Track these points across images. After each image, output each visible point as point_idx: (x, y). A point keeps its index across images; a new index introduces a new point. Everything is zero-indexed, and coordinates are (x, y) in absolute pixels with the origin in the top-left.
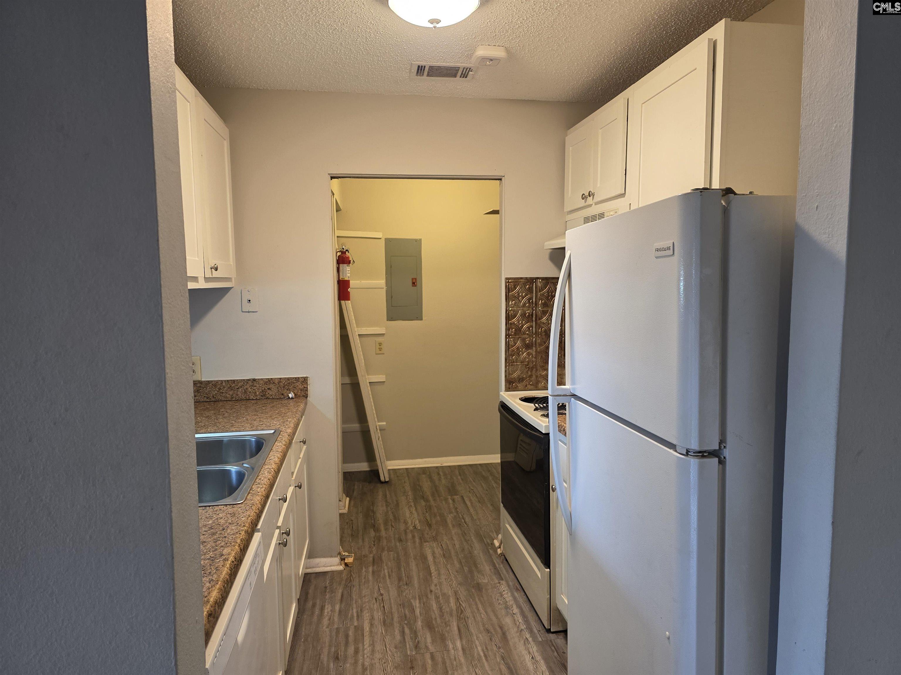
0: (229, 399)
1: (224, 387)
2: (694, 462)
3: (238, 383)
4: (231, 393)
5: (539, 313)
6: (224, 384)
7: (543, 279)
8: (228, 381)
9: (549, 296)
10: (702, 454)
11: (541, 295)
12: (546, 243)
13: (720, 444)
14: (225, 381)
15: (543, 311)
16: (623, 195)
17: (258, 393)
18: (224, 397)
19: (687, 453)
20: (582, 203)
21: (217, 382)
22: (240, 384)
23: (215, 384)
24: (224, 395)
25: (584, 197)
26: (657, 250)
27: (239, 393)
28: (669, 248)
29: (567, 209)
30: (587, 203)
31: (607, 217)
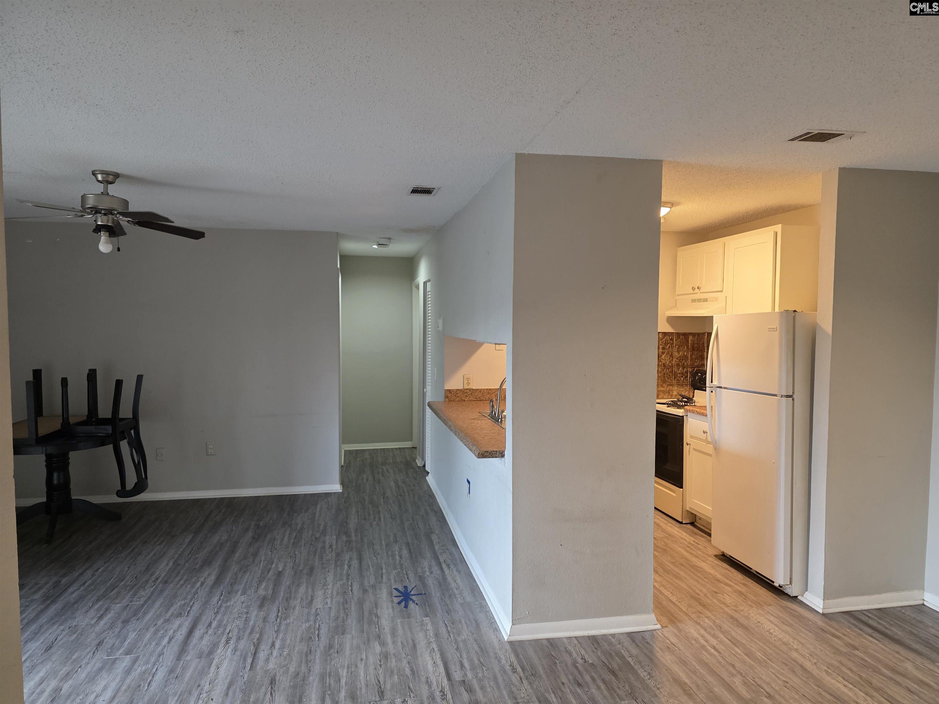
0: (487, 399)
1: (485, 393)
2: (784, 399)
3: (492, 390)
4: (488, 396)
5: (660, 353)
6: (485, 391)
7: (663, 333)
8: (487, 389)
9: (666, 343)
10: (788, 396)
11: (662, 342)
12: (667, 312)
13: (793, 393)
14: (486, 389)
15: (662, 352)
16: (721, 291)
17: (502, 397)
18: (485, 398)
19: (782, 396)
20: (692, 291)
21: (481, 389)
22: (494, 391)
23: (480, 391)
24: (485, 397)
25: (693, 289)
26: (769, 328)
27: (493, 396)
28: (774, 328)
29: (678, 291)
30: (695, 292)
31: (710, 301)
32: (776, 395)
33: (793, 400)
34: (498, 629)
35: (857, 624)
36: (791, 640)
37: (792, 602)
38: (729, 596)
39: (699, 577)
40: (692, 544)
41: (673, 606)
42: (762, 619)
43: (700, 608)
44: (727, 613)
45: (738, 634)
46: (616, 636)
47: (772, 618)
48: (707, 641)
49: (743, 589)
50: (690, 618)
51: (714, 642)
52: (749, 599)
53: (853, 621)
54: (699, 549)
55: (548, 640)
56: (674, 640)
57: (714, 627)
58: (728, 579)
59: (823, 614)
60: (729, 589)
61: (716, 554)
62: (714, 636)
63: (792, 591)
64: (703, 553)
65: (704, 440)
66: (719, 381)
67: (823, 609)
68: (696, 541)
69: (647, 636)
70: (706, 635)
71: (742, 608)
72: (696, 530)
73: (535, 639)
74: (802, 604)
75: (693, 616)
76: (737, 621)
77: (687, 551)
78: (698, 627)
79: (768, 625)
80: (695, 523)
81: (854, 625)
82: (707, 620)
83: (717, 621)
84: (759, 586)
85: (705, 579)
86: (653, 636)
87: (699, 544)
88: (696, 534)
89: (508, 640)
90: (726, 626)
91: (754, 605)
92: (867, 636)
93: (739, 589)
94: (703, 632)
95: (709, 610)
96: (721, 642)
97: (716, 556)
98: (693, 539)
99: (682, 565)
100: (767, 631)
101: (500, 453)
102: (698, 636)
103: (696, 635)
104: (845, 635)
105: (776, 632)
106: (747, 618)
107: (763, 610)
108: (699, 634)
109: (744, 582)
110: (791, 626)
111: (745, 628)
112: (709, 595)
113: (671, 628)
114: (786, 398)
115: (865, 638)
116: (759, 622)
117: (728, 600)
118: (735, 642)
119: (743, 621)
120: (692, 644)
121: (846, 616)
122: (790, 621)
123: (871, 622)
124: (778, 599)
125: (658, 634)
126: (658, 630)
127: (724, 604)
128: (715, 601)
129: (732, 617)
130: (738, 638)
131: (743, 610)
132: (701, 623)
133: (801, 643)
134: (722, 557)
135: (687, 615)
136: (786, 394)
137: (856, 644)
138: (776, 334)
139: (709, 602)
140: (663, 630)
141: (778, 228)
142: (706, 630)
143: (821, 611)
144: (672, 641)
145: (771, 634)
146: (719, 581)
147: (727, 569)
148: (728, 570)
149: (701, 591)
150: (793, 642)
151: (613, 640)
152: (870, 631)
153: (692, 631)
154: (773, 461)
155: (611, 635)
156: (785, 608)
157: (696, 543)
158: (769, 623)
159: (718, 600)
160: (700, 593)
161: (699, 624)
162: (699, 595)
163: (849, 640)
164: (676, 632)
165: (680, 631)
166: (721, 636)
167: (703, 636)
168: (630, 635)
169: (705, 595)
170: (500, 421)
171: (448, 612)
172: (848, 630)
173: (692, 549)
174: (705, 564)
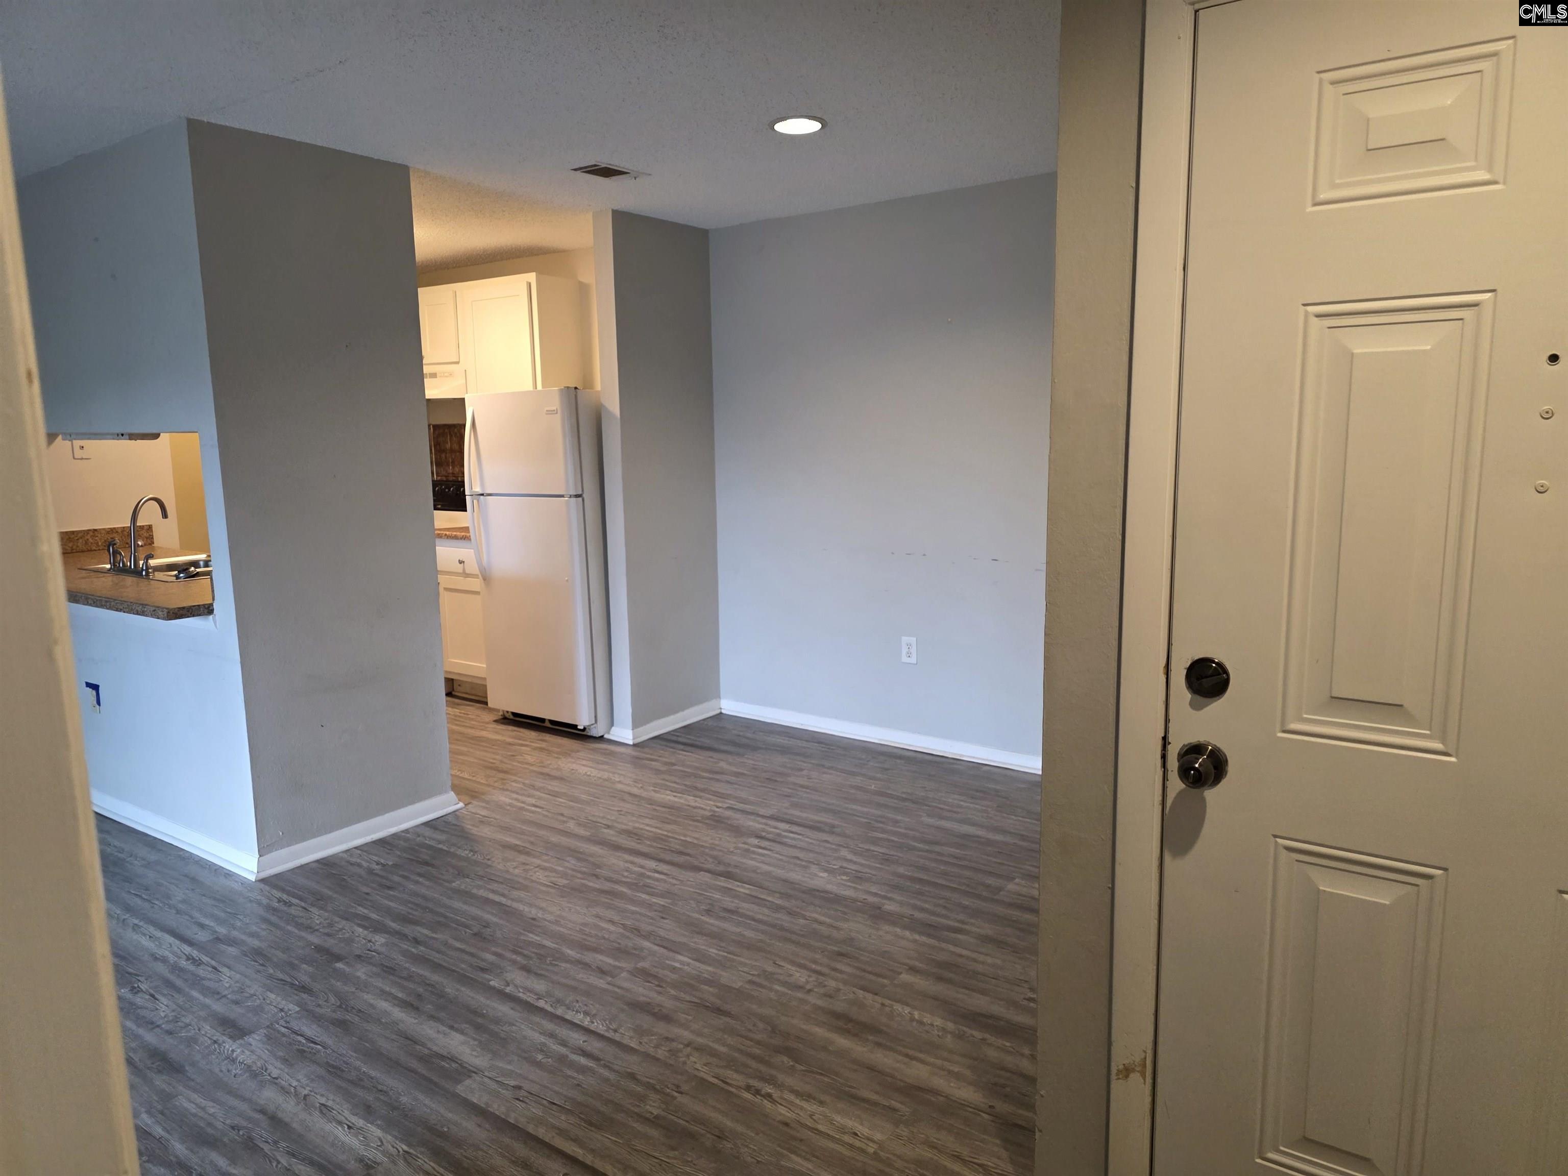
10: (577, 496)
13: (582, 491)
16: (458, 363)
19: (571, 497)
26: (547, 411)
28: (554, 410)
31: (441, 376)
32: (562, 496)
33: (583, 500)
34: (231, 873)
35: (668, 744)
36: (611, 775)
37: (599, 743)
38: (529, 755)
39: (486, 747)
40: (460, 716)
41: (467, 782)
42: (574, 766)
43: (501, 775)
44: (535, 771)
45: (554, 786)
46: (410, 830)
47: (584, 762)
48: (523, 802)
49: (544, 745)
50: (495, 788)
51: (532, 801)
52: (554, 753)
53: (665, 743)
54: (472, 719)
55: (318, 861)
56: (484, 813)
57: (525, 788)
58: (520, 739)
59: (634, 745)
60: (528, 749)
61: (495, 719)
62: (529, 796)
63: (596, 732)
64: (479, 722)
65: (460, 573)
66: (482, 485)
67: (634, 739)
68: (463, 712)
69: (450, 819)
70: (520, 797)
71: (549, 762)
72: (457, 701)
73: (298, 865)
74: (610, 742)
75: (496, 784)
76: (548, 775)
77: (457, 725)
78: (508, 793)
79: (583, 770)
80: (453, 693)
81: (667, 746)
82: (514, 784)
83: (527, 782)
84: (559, 737)
85: (494, 747)
86: (457, 817)
87: (468, 714)
88: (458, 704)
89: (257, 879)
90: (539, 783)
91: (561, 756)
92: (681, 752)
93: (538, 745)
94: (515, 796)
95: (512, 774)
96: (540, 798)
97: (495, 721)
98: (459, 711)
99: (457, 740)
100: (584, 775)
101: (206, 608)
102: (511, 801)
103: (508, 801)
104: (660, 757)
105: (594, 773)
106: (558, 769)
107: (572, 758)
108: (512, 799)
109: (540, 738)
110: (607, 763)
111: (561, 779)
112: (505, 760)
113: (475, 802)
114: (575, 499)
115: (679, 754)
116: (573, 770)
117: (529, 759)
118: (556, 795)
119: (554, 773)
120: (508, 810)
121: (655, 741)
122: (605, 760)
123: (680, 739)
124: (584, 743)
125: (463, 813)
126: (461, 809)
127: (527, 764)
128: (515, 764)
129: (542, 774)
130: (556, 789)
131: (550, 764)
132: (510, 789)
133: (622, 775)
134: (502, 721)
135: (489, 785)
136: (575, 494)
137: (673, 761)
138: (557, 419)
139: (509, 767)
140: (467, 807)
141: (532, 277)
142: (517, 793)
143: (631, 743)
144: (483, 814)
145: (590, 776)
146: (510, 744)
147: (515, 731)
148: (518, 731)
149: (494, 759)
150: (614, 777)
151: (408, 835)
152: (682, 747)
153: (503, 799)
154: (566, 579)
155: (403, 832)
156: (594, 750)
157: (464, 714)
158: (583, 768)
159: (519, 762)
160: (494, 761)
161: (507, 790)
162: (494, 763)
163: (664, 759)
164: (484, 804)
165: (487, 802)
166: (538, 793)
167: (517, 800)
168: (427, 824)
169: (502, 762)
170: (144, 573)
171: (128, 880)
172: (662, 752)
173: (463, 722)
174: (485, 732)
